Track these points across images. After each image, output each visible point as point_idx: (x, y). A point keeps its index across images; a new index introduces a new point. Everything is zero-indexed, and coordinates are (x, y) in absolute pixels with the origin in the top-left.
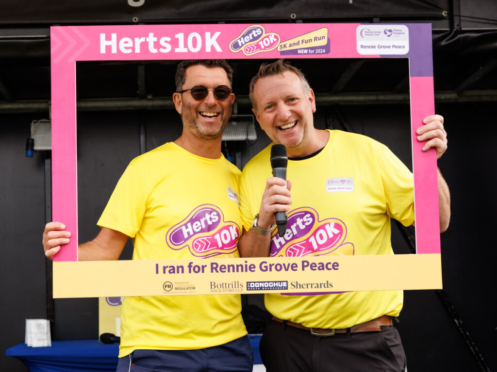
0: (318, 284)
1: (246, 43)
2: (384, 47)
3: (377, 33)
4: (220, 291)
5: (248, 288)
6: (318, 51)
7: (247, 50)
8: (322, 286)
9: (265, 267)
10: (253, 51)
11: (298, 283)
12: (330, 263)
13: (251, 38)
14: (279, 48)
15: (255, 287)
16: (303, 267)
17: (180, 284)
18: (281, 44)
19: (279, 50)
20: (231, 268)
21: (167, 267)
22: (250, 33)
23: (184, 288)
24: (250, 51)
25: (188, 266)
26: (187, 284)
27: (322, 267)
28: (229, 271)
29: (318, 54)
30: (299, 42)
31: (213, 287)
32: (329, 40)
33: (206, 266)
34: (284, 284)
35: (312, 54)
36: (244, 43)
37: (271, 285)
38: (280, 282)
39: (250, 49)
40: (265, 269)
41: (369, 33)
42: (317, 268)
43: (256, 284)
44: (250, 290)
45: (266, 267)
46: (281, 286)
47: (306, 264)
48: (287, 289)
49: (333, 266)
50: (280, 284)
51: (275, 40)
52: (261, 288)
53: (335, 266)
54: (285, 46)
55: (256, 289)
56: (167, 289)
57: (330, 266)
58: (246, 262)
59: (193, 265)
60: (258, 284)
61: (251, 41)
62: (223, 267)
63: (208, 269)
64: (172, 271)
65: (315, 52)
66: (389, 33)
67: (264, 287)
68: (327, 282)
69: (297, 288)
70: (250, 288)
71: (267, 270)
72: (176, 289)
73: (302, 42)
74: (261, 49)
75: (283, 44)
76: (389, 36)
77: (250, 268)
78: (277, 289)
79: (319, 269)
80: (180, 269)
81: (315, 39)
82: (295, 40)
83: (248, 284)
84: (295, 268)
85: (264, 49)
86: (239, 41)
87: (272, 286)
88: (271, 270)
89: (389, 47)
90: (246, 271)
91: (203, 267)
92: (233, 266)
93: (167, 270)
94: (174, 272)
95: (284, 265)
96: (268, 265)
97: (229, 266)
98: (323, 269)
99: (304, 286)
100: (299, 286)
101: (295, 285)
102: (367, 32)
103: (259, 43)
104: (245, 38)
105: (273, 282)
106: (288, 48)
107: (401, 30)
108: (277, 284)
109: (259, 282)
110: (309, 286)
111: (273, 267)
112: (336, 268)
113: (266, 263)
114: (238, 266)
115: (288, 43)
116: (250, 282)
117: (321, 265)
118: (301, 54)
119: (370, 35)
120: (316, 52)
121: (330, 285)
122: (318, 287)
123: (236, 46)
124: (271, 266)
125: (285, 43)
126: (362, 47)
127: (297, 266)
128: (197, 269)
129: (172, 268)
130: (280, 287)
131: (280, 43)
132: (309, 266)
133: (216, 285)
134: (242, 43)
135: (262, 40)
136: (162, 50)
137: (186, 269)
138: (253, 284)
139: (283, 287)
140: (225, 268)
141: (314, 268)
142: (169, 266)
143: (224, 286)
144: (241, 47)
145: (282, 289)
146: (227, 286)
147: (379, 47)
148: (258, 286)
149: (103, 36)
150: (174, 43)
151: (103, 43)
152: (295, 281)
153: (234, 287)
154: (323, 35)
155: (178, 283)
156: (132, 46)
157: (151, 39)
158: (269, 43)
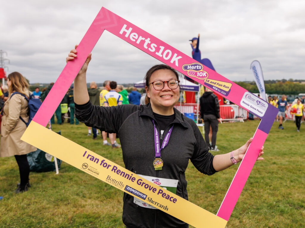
0: (161, 205)
1: (191, 69)
2: (253, 108)
3: (253, 100)
4: (110, 182)
5: (126, 189)
6: (222, 92)
7: (190, 73)
8: (163, 207)
9: (140, 182)
10: (192, 74)
11: (152, 199)
12: (173, 198)
13: (195, 68)
15: (129, 190)
16: (159, 193)
17: (92, 168)
18: (207, 79)
19: (205, 81)
20: (123, 174)
21: (91, 156)
22: (196, 66)
23: (93, 172)
24: (191, 74)
25: (102, 161)
26: (96, 170)
27: (168, 197)
28: (121, 175)
29: (222, 93)
30: (216, 83)
31: (108, 178)
32: (230, 90)
33: (111, 166)
34: (145, 196)
35: (219, 92)
36: (190, 69)
37: (138, 193)
38: (143, 194)
39: (192, 73)
40: (139, 183)
41: (250, 98)
42: (165, 197)
43: (131, 188)
44: (126, 190)
45: (141, 183)
46: (143, 196)
47: (161, 192)
48: (145, 199)
49: (174, 200)
50: (143, 195)
51: (206, 76)
52: (132, 192)
53: (175, 200)
54: (208, 81)
55: (129, 191)
56: (84, 167)
57: (172, 199)
58: (132, 175)
59: (104, 162)
60: (132, 189)
61: (194, 69)
62: (119, 171)
63: (111, 168)
64: (92, 159)
65: (221, 92)
66: (258, 103)
67: (134, 193)
68: (167, 206)
69: (150, 202)
70: (127, 189)
71: (140, 184)
72: (88, 169)
73: (217, 84)
74: (197, 76)
75: (208, 79)
76: (258, 104)
77: (132, 179)
78: (140, 197)
79: (166, 198)
80: (97, 160)
81: (224, 86)
82: (215, 81)
83: (127, 186)
84: (154, 191)
85: (198, 77)
86: (189, 66)
87: (138, 194)
88: (142, 186)
89: (255, 109)
90: (130, 179)
91: (109, 166)
93: (90, 157)
94: (92, 160)
95: (150, 186)
96: (142, 182)
97: (122, 172)
98: (168, 199)
99: (154, 203)
100: (151, 201)
101: (150, 199)
103: (197, 73)
104: (192, 67)
105: (140, 192)
106: (209, 83)
107: (265, 105)
108: (141, 195)
109: (133, 189)
110: (157, 204)
111: (144, 185)
112: (174, 201)
113: (142, 180)
114: (127, 175)
115: (211, 80)
116: (128, 186)
117: (168, 196)
118: (214, 89)
119: (250, 99)
121: (167, 209)
122: (160, 207)
123: (186, 68)
124: (143, 183)
125: (209, 80)
126: (243, 102)
127: (156, 191)
128: (105, 165)
129: (92, 158)
130: (142, 197)
132: (162, 194)
133: (110, 178)
134: (189, 68)
135: (200, 72)
136: (150, 49)
137: (100, 162)
138: (130, 188)
139: (143, 197)
141: (164, 196)
142: (92, 156)
143: (114, 181)
144: (188, 69)
145: (142, 198)
146: (115, 182)
147: (251, 107)
148: (131, 190)
149: (125, 26)
150: (158, 49)
151: (124, 29)
152: (151, 198)
153: (119, 184)
154: (228, 86)
155: (91, 167)
156: (137, 39)
157: (148, 41)
158: (202, 76)
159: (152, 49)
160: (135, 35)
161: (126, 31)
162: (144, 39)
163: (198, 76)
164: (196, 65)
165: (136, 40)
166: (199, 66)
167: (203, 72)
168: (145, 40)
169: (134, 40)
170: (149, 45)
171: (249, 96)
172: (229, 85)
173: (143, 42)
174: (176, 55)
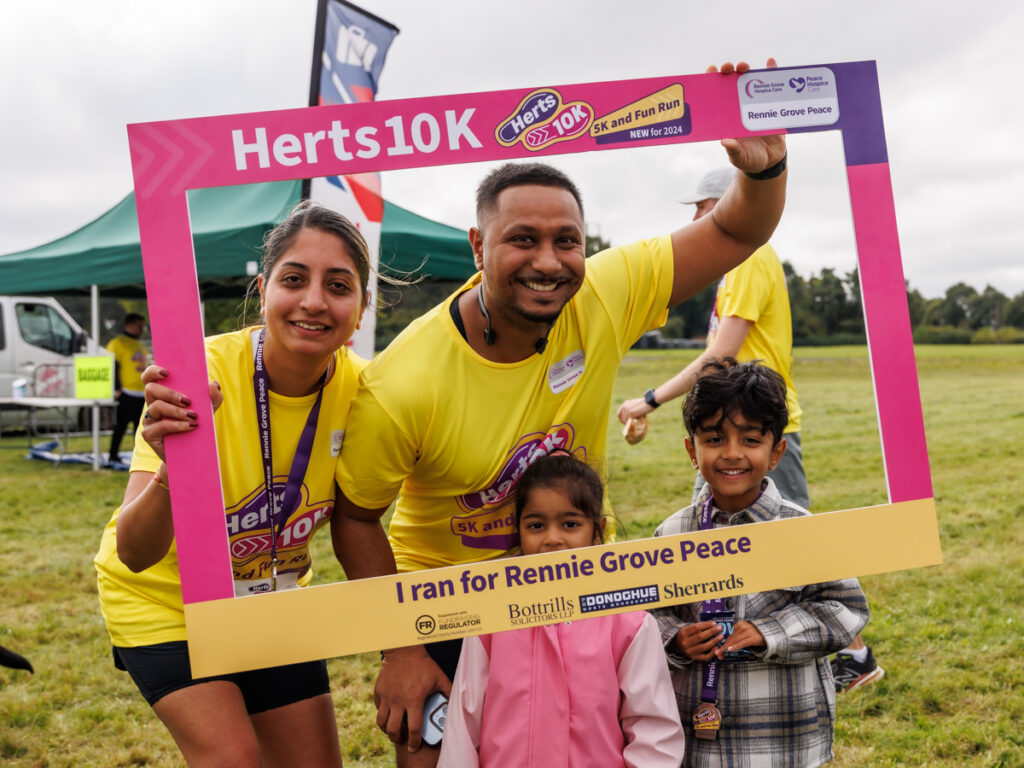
0: (714, 583)
1: (527, 126)
2: (793, 113)
3: (778, 87)
5: (584, 609)
6: (668, 130)
7: (531, 140)
8: (724, 585)
9: (611, 562)
10: (543, 140)
11: (678, 586)
12: (734, 540)
13: (537, 116)
14: (593, 130)
15: (596, 605)
16: (684, 554)
17: (449, 618)
18: (596, 123)
19: (593, 134)
20: (546, 572)
21: (420, 586)
22: (533, 107)
23: (458, 625)
24: (536, 143)
25: (462, 580)
26: (463, 615)
27: (720, 549)
28: (542, 580)
29: (669, 136)
30: (630, 116)
31: (515, 614)
32: (687, 107)
33: (496, 575)
34: (652, 592)
35: (658, 137)
36: (523, 126)
37: (627, 596)
38: (644, 588)
39: (538, 137)
40: (611, 566)
41: (762, 88)
42: (710, 553)
43: (598, 597)
44: (588, 611)
45: (613, 562)
46: (647, 595)
47: (688, 547)
48: (658, 600)
49: (740, 545)
50: (644, 593)
51: (584, 115)
53: (744, 544)
54: (604, 126)
55: (598, 608)
56: (424, 630)
57: (734, 546)
58: (574, 557)
59: (471, 576)
60: (601, 597)
61: (536, 121)
62: (530, 573)
63: (501, 581)
64: (430, 593)
65: (663, 131)
66: (799, 86)
67: (615, 603)
68: (733, 576)
69: (677, 595)
70: (587, 607)
71: (615, 568)
72: (441, 627)
73: (637, 116)
74: (559, 136)
75: (599, 122)
77: (583, 568)
78: (639, 603)
79: (715, 554)
80: (446, 587)
81: (661, 107)
82: (622, 113)
83: (583, 599)
84: (668, 559)
85: (564, 135)
86: (513, 122)
87: (629, 598)
88: (623, 568)
89: (802, 112)
90: (576, 575)
91: (491, 578)
92: (549, 568)
93: (421, 592)
94: (434, 595)
95: (647, 554)
96: (616, 558)
97: (542, 570)
98: (722, 553)
99: (690, 591)
100: (679, 591)
101: (673, 590)
102: (758, 87)
103: (554, 124)
104: (525, 116)
105: (630, 590)
106: (611, 130)
107: (821, 78)
108: (638, 594)
109: (603, 594)
110: (700, 589)
111: (627, 562)
112: (745, 547)
113: (612, 554)
114: (558, 568)
115: (609, 119)
116: (586, 597)
117: (716, 546)
118: (637, 139)
119: (764, 91)
120: (666, 133)
121: (738, 582)
122: (716, 590)
123: (509, 133)
124: (622, 559)
125: (603, 120)
126: (751, 115)
127: (671, 554)
128: (479, 584)
129: (429, 588)
130: (644, 599)
131: (595, 120)
132: (696, 546)
133: (520, 610)
134: (519, 127)
135: (559, 117)
136: (361, 154)
137: (458, 586)
138: (592, 598)
139: (649, 597)
140: (535, 574)
141: (704, 553)
142: (423, 583)
143: (537, 611)
144: (519, 134)
145: (649, 602)
146: (542, 610)
147: (785, 113)
148: (602, 602)
149: (238, 135)
150: (385, 138)
151: (240, 149)
152: (672, 584)
153: (555, 608)
154: (676, 99)
155: (444, 616)
156: (299, 150)
157: (338, 133)
158: (572, 124)
159: (367, 149)
160: (288, 144)
161: (251, 148)
162: (321, 135)
163: (561, 132)
164: (533, 103)
165: (303, 155)
166: (543, 98)
167: (568, 110)
168: (326, 135)
169: (297, 161)
170: (351, 144)
171: (758, 84)
172: (675, 93)
173: (325, 147)
174: (450, 115)
